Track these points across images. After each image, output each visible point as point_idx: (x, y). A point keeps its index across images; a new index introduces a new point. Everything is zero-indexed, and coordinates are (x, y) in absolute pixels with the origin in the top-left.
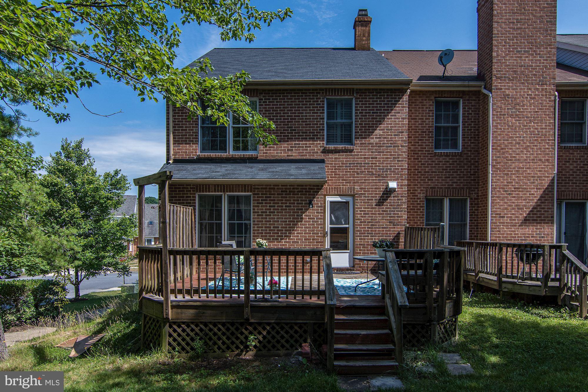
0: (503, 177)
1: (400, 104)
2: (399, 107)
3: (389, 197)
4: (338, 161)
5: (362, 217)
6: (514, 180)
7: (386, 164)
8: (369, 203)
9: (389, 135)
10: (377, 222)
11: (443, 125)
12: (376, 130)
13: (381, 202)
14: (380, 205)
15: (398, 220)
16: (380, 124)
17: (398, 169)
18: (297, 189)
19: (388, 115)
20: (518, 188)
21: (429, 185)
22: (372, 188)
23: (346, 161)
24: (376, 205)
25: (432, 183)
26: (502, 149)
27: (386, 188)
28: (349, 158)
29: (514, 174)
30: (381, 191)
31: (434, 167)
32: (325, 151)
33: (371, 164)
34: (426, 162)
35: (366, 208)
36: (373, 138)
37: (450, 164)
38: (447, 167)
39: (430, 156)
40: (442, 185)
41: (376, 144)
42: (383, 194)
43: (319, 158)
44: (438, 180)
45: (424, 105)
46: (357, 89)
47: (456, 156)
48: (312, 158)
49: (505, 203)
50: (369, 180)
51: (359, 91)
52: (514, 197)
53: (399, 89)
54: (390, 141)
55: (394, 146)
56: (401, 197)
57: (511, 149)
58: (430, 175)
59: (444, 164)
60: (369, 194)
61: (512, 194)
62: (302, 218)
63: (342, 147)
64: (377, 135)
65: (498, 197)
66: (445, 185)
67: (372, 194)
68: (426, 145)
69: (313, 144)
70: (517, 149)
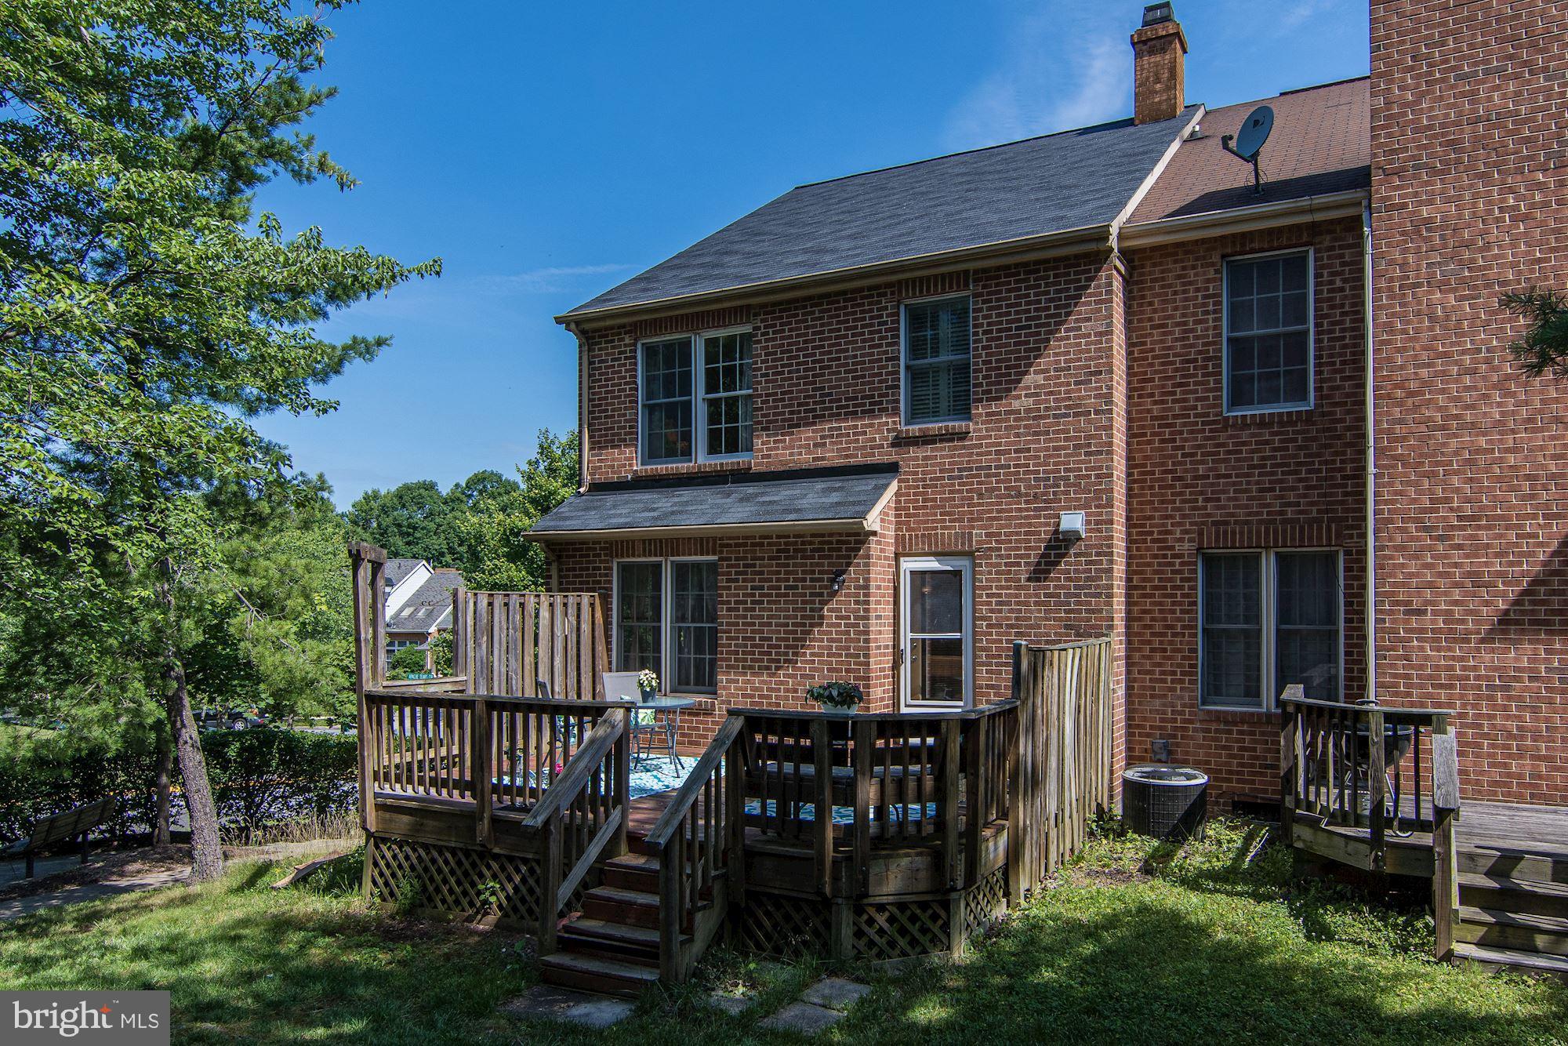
0: (1416, 484)
1: (1090, 295)
2: (1088, 303)
3: (1064, 555)
4: (932, 465)
5: (992, 611)
6: (1457, 490)
7: (1055, 464)
8: (1009, 572)
9: (1061, 385)
10: (1031, 627)
11: (1256, 332)
12: (1026, 373)
13: (1041, 572)
14: (1038, 580)
15: (1089, 620)
16: (1036, 358)
17: (1089, 477)
19: (1058, 331)
20: (1472, 518)
21: (1209, 515)
22: (1018, 534)
23: (950, 464)
24: (1029, 580)
25: (1218, 508)
26: (1411, 394)
27: (1056, 532)
28: (959, 456)
29: (1456, 473)
30: (1040, 540)
31: (1224, 461)
32: (901, 442)
33: (1016, 466)
34: (1199, 447)
35: (1002, 588)
36: (1019, 397)
37: (1275, 449)
38: (1263, 458)
39: (1211, 431)
40: (1250, 514)
41: (1028, 410)
42: (1046, 548)
43: (886, 459)
44: (1236, 499)
45: (1190, 283)
46: (976, 272)
47: (1293, 424)
48: (869, 460)
49: (1427, 566)
50: (1011, 511)
51: (984, 276)
52: (1459, 547)
53: (1086, 255)
54: (1064, 399)
55: (1076, 414)
56: (1098, 554)
57: (1443, 391)
58: (1212, 485)
59: (1253, 451)
60: (1010, 549)
61: (1451, 538)
62: (822, 617)
63: (940, 429)
64: (1029, 388)
65: (1402, 548)
66: (1257, 514)
67: (1018, 549)
68: (1197, 399)
69: (871, 425)
70: (1467, 389)
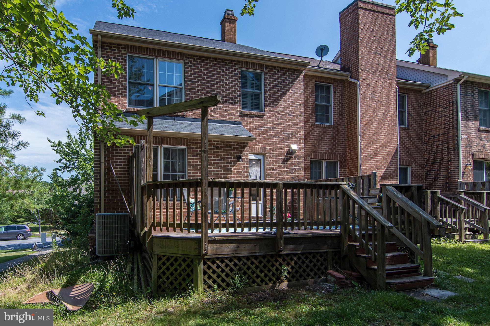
0: (368, 145)
1: (298, 82)
2: (297, 84)
3: (291, 157)
4: (252, 124)
5: (271, 173)
6: (374, 147)
7: (289, 129)
8: (276, 161)
9: (290, 106)
10: (282, 178)
11: (320, 103)
12: (280, 101)
13: (285, 161)
14: (284, 164)
15: (298, 176)
16: (283, 96)
17: (297, 134)
18: (227, 145)
19: (289, 90)
20: (377, 154)
21: (313, 150)
22: (279, 149)
23: (258, 125)
24: (282, 163)
25: (315, 148)
26: (367, 124)
27: (289, 150)
28: (261, 123)
29: (374, 143)
30: (285, 152)
31: (316, 136)
32: (242, 115)
33: (278, 128)
34: (310, 131)
35: (274, 165)
36: (278, 107)
37: (327, 134)
38: (324, 136)
39: (313, 127)
40: (322, 150)
41: (281, 112)
42: (287, 154)
43: (237, 120)
44: (319, 146)
45: (308, 86)
46: (266, 65)
47: (330, 128)
48: (231, 120)
49: (370, 164)
50: (276, 142)
51: (268, 67)
52: (375, 161)
53: (296, 70)
54: (291, 111)
55: (294, 116)
56: (300, 157)
57: (372, 124)
58: (314, 142)
59: (322, 134)
60: (276, 154)
61: (373, 158)
62: (231, 171)
63: (255, 113)
64: (281, 105)
65: (365, 160)
66: (323, 150)
67: (278, 154)
68: (310, 118)
69: (232, 108)
70: (376, 124)
